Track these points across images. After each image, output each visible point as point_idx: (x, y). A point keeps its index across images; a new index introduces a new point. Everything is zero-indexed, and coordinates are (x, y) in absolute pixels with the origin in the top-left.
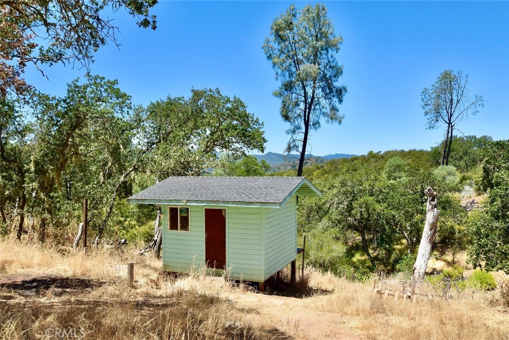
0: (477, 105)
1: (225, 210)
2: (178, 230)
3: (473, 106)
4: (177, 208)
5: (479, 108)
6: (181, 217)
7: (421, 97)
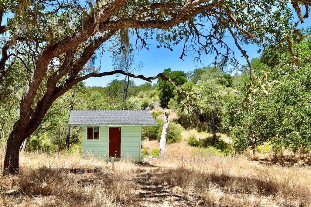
0: (141, 66)
1: (121, 128)
2: (92, 139)
3: (139, 67)
4: (92, 128)
5: (141, 68)
6: (94, 132)
7: (112, 60)
